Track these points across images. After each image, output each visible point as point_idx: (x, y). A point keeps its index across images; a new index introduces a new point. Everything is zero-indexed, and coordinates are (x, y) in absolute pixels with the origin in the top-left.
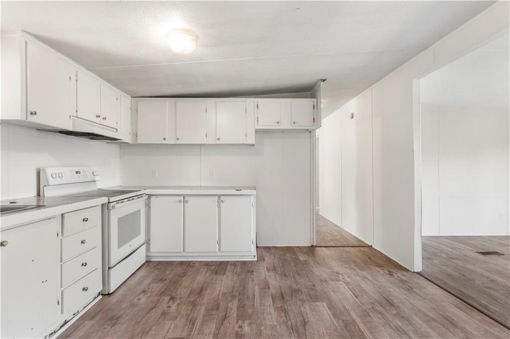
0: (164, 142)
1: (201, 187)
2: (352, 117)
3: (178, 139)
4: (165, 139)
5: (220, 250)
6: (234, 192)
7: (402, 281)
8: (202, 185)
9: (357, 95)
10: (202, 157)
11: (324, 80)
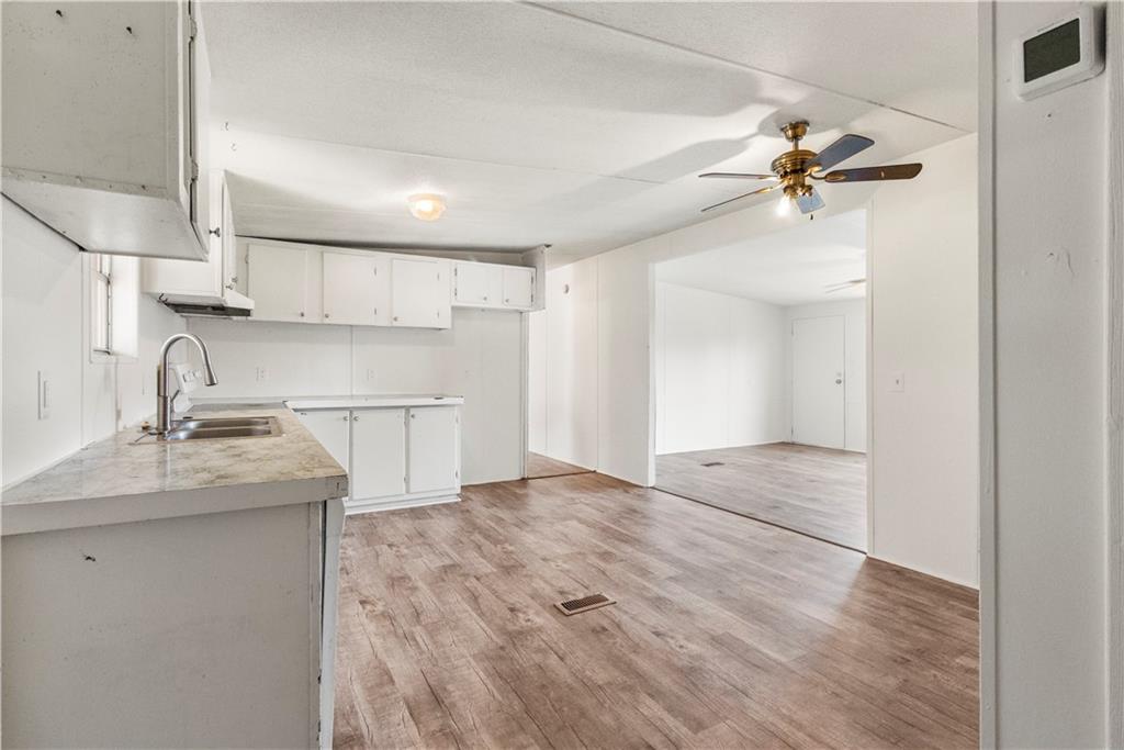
0: (300, 320)
1: (352, 397)
2: (567, 291)
3: (327, 316)
4: (302, 315)
5: (408, 492)
6: (432, 401)
7: (639, 495)
8: (354, 393)
9: (575, 261)
10: (354, 346)
11: (548, 246)
